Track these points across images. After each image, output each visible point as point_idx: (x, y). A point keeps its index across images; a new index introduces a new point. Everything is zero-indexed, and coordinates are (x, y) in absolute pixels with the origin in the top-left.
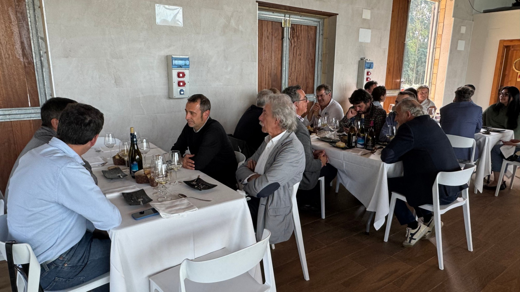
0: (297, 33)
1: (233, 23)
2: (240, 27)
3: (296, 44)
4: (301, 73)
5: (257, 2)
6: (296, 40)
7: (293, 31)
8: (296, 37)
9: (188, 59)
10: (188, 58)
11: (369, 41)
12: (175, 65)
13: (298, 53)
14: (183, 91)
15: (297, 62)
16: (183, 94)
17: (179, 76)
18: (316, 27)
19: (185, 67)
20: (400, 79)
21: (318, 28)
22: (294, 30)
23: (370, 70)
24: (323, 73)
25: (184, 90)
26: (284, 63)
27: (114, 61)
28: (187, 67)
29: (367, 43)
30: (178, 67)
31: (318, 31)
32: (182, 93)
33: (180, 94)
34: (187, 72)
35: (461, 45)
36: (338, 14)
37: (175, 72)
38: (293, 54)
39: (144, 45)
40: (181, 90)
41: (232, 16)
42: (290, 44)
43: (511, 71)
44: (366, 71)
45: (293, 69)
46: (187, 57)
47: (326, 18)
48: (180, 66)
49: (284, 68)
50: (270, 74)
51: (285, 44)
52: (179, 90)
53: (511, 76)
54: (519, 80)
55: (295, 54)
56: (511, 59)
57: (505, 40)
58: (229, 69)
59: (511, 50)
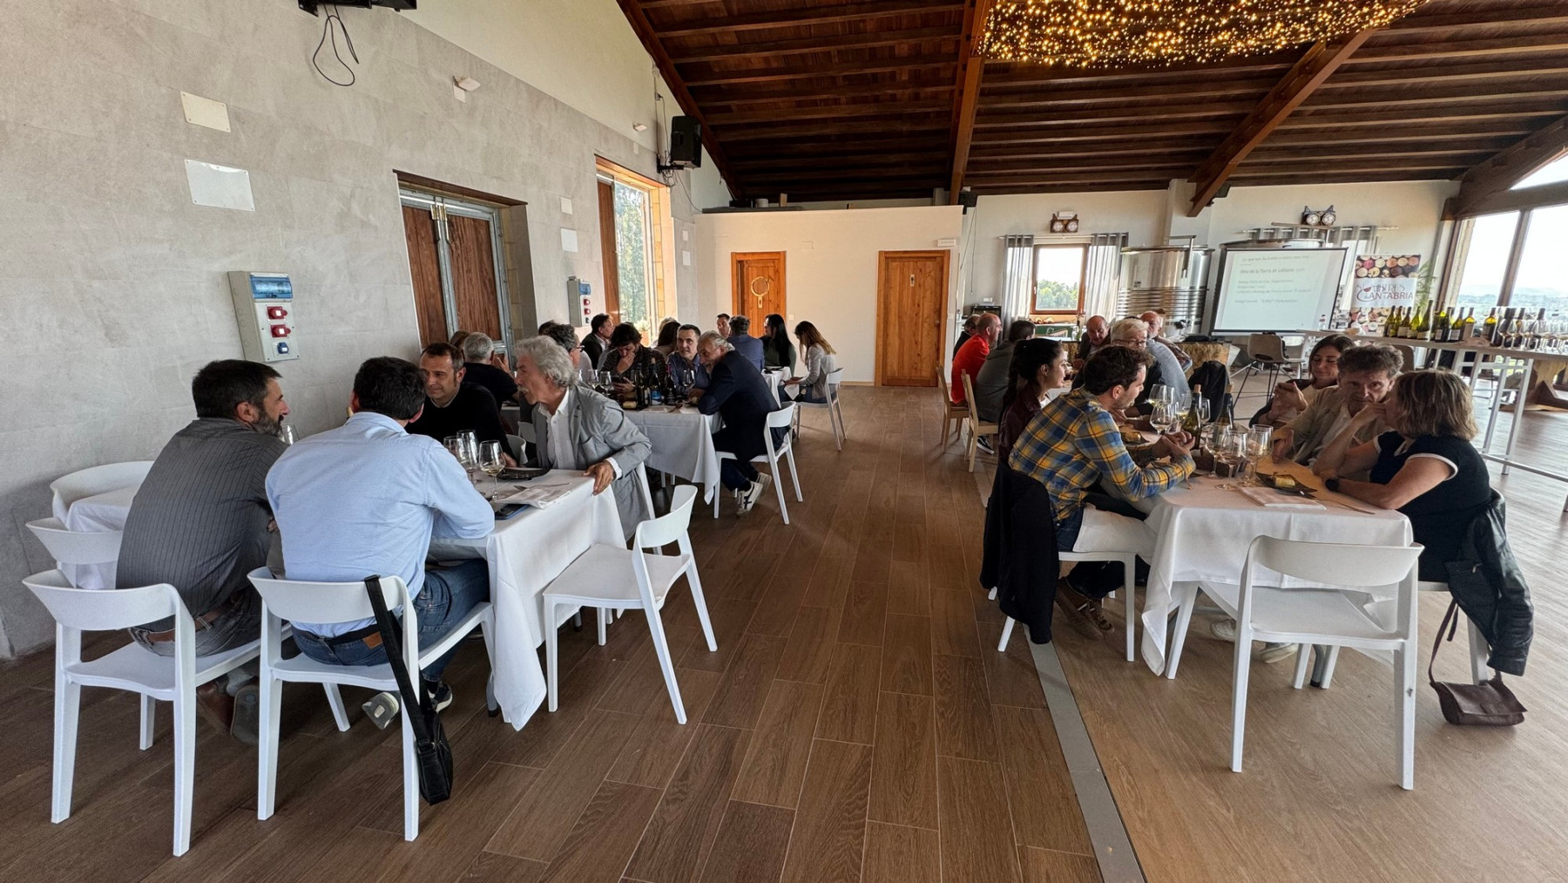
0: (458, 231)
1: (356, 209)
2: (371, 216)
3: (459, 252)
4: (476, 303)
5: (394, 171)
6: (458, 242)
7: (451, 228)
8: (459, 240)
9: (287, 281)
10: (287, 278)
11: (576, 250)
12: (260, 293)
13: (465, 269)
14: (286, 346)
15: (466, 285)
16: (284, 352)
17: (271, 316)
18: (488, 222)
19: (283, 296)
20: (619, 311)
21: (491, 223)
22: (453, 227)
23: (587, 297)
24: (512, 303)
25: (287, 343)
26: (445, 286)
27: (96, 284)
28: (287, 295)
29: (575, 253)
30: (268, 297)
31: (492, 229)
32: (284, 349)
34: (289, 307)
35: (687, 259)
36: (526, 203)
37: (261, 308)
38: (458, 270)
39: (170, 249)
41: (352, 195)
42: (451, 251)
43: (751, 295)
44: (582, 297)
45: (462, 299)
46: (285, 276)
47: (504, 208)
48: (273, 295)
49: (447, 297)
51: (441, 252)
52: (276, 345)
53: (751, 300)
54: (760, 306)
55: (461, 271)
56: (748, 279)
57: (736, 253)
58: (362, 299)
59: (746, 266)
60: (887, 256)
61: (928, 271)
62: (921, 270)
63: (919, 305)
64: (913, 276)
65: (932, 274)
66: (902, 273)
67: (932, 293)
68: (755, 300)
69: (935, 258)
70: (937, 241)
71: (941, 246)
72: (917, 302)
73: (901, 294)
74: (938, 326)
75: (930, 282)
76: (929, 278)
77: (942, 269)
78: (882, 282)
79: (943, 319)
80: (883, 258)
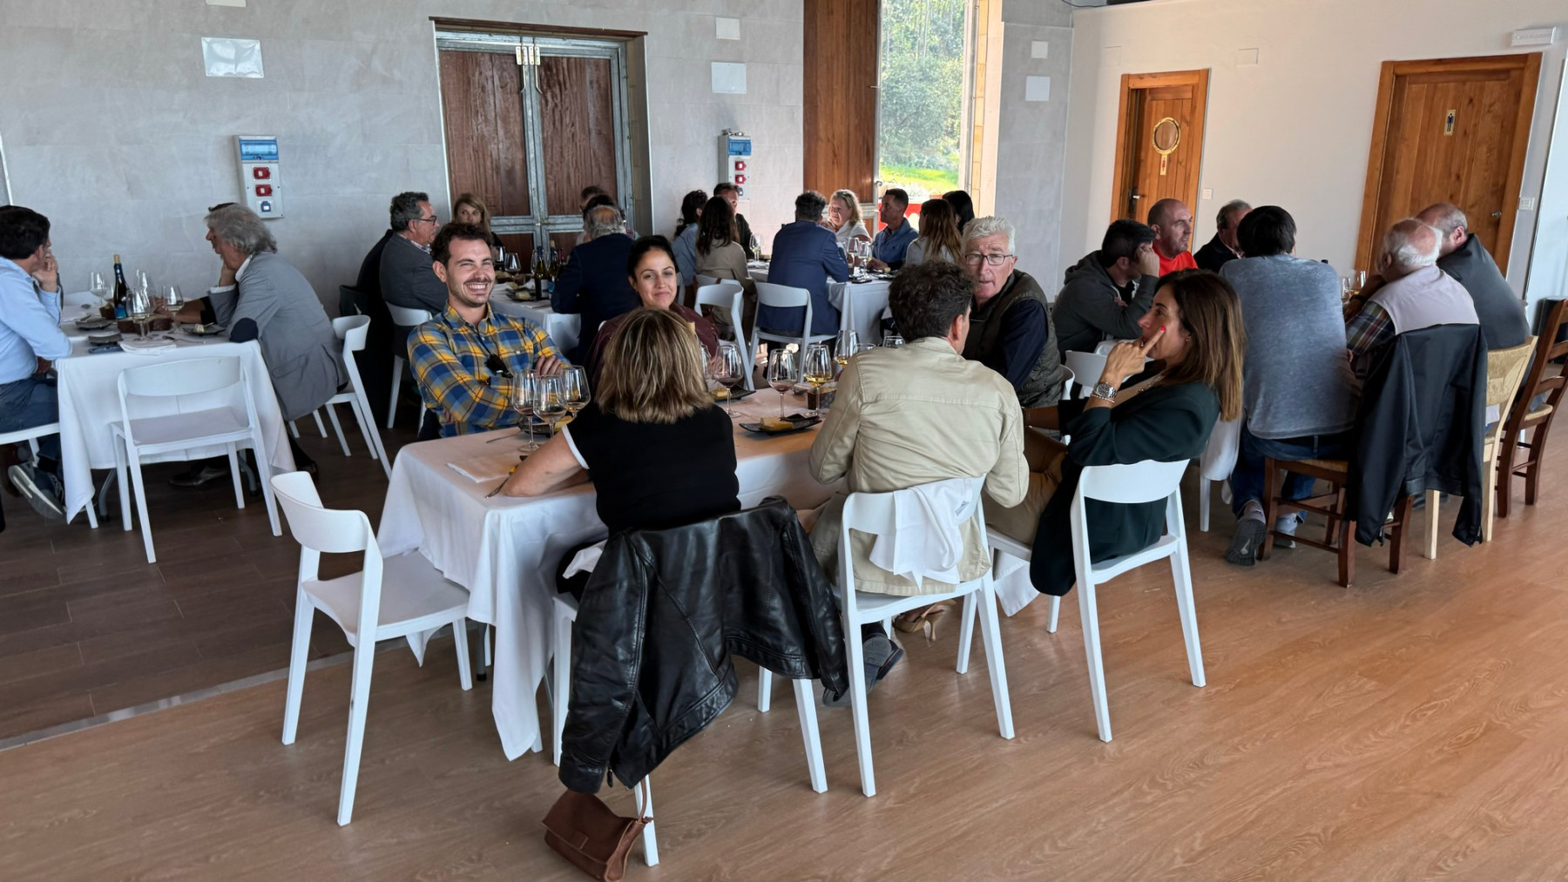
0: (558, 75)
2: (396, 72)
3: (558, 101)
4: (579, 164)
5: (431, 18)
6: (557, 91)
7: (548, 73)
8: (557, 87)
9: (274, 142)
11: (742, 90)
12: (247, 154)
13: (567, 120)
14: (269, 205)
15: (565, 142)
16: (269, 210)
17: (256, 176)
18: (608, 62)
19: (269, 157)
21: (614, 62)
22: (549, 70)
23: (743, 158)
25: (270, 202)
26: (531, 145)
27: (124, 148)
28: (274, 157)
30: (254, 159)
31: (614, 70)
32: (266, 208)
33: (263, 210)
34: (273, 168)
35: (1038, 89)
36: (646, 33)
37: (248, 168)
38: (554, 124)
39: (184, 117)
40: (265, 204)
41: (374, 51)
42: (543, 101)
44: (732, 159)
45: (557, 159)
46: (271, 138)
47: (629, 40)
48: (258, 157)
49: (532, 156)
50: (497, 169)
51: (528, 102)
52: (260, 203)
54: (1163, 173)
55: (558, 124)
56: (1149, 121)
57: (1129, 75)
58: (377, 159)
59: (1149, 98)
60: (1400, 71)
61: (1487, 100)
62: (1471, 101)
63: (1458, 177)
64: (1452, 113)
65: (1497, 107)
66: (1430, 109)
67: (1490, 150)
68: (1156, 160)
69: (1507, 71)
70: (1509, 36)
71: (1521, 45)
72: (1454, 169)
73: (1422, 152)
74: (1496, 224)
75: (1488, 127)
76: (1489, 118)
77: (1518, 95)
78: (1383, 128)
79: (1507, 209)
80: (1389, 77)
